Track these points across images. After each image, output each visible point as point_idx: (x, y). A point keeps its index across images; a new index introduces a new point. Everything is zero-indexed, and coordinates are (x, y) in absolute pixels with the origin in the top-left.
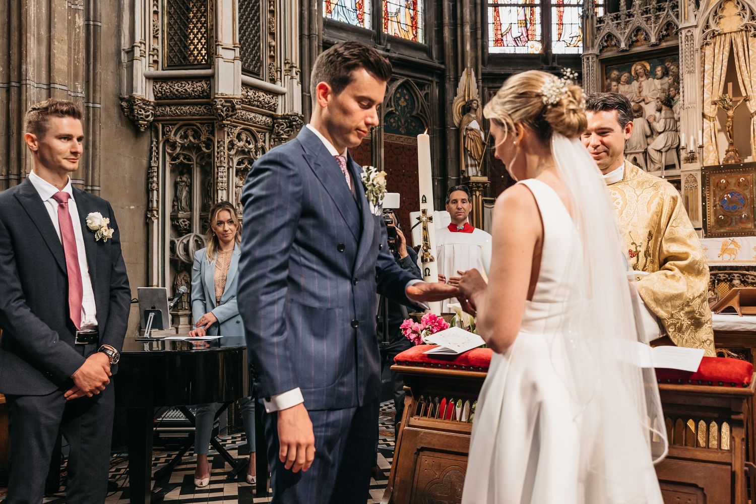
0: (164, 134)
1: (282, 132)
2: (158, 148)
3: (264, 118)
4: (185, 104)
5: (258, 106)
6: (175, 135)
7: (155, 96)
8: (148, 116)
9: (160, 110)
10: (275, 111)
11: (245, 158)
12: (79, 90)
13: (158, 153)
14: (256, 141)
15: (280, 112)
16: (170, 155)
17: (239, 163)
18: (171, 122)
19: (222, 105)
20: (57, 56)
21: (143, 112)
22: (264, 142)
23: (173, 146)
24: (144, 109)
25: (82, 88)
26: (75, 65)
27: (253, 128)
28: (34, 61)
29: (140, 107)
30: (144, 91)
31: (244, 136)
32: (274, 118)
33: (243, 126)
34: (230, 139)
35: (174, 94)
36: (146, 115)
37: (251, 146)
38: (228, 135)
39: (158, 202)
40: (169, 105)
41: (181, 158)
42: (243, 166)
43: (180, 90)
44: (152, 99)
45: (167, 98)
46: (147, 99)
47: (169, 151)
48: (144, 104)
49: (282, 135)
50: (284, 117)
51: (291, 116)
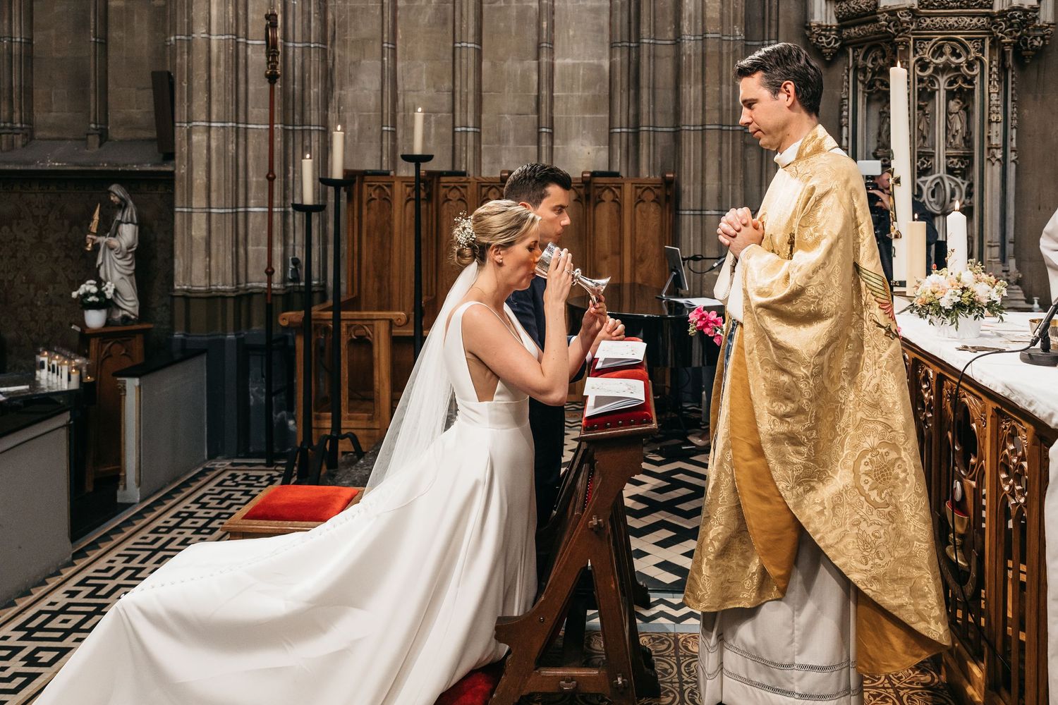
0: (854, 59)
1: (1000, 35)
2: (848, 76)
3: (975, 20)
4: (866, 23)
5: (961, 8)
6: (865, 58)
7: (837, 18)
8: (830, 43)
9: (845, 33)
10: (991, 7)
11: (958, 76)
12: (738, 33)
13: (848, 82)
14: (968, 52)
15: (997, 9)
16: (863, 82)
17: (951, 84)
18: (857, 44)
19: (886, 20)
20: (709, 5)
21: (824, 39)
22: (982, 51)
23: (864, 70)
24: (825, 35)
25: (740, 30)
26: (734, 7)
27: (959, 37)
28: (690, 15)
29: (820, 35)
30: (824, 16)
31: (947, 49)
32: (990, 16)
33: (940, 37)
34: (918, 57)
35: (853, 14)
36: (830, 42)
37: (962, 59)
38: (916, 51)
39: (847, 139)
40: (854, 26)
41: (878, 84)
42: (955, 86)
43: (856, 7)
44: (834, 22)
45: (848, 19)
46: (829, 24)
47: (861, 78)
48: (822, 30)
49: (1002, 38)
50: (1002, 14)
51: (1009, 11)
